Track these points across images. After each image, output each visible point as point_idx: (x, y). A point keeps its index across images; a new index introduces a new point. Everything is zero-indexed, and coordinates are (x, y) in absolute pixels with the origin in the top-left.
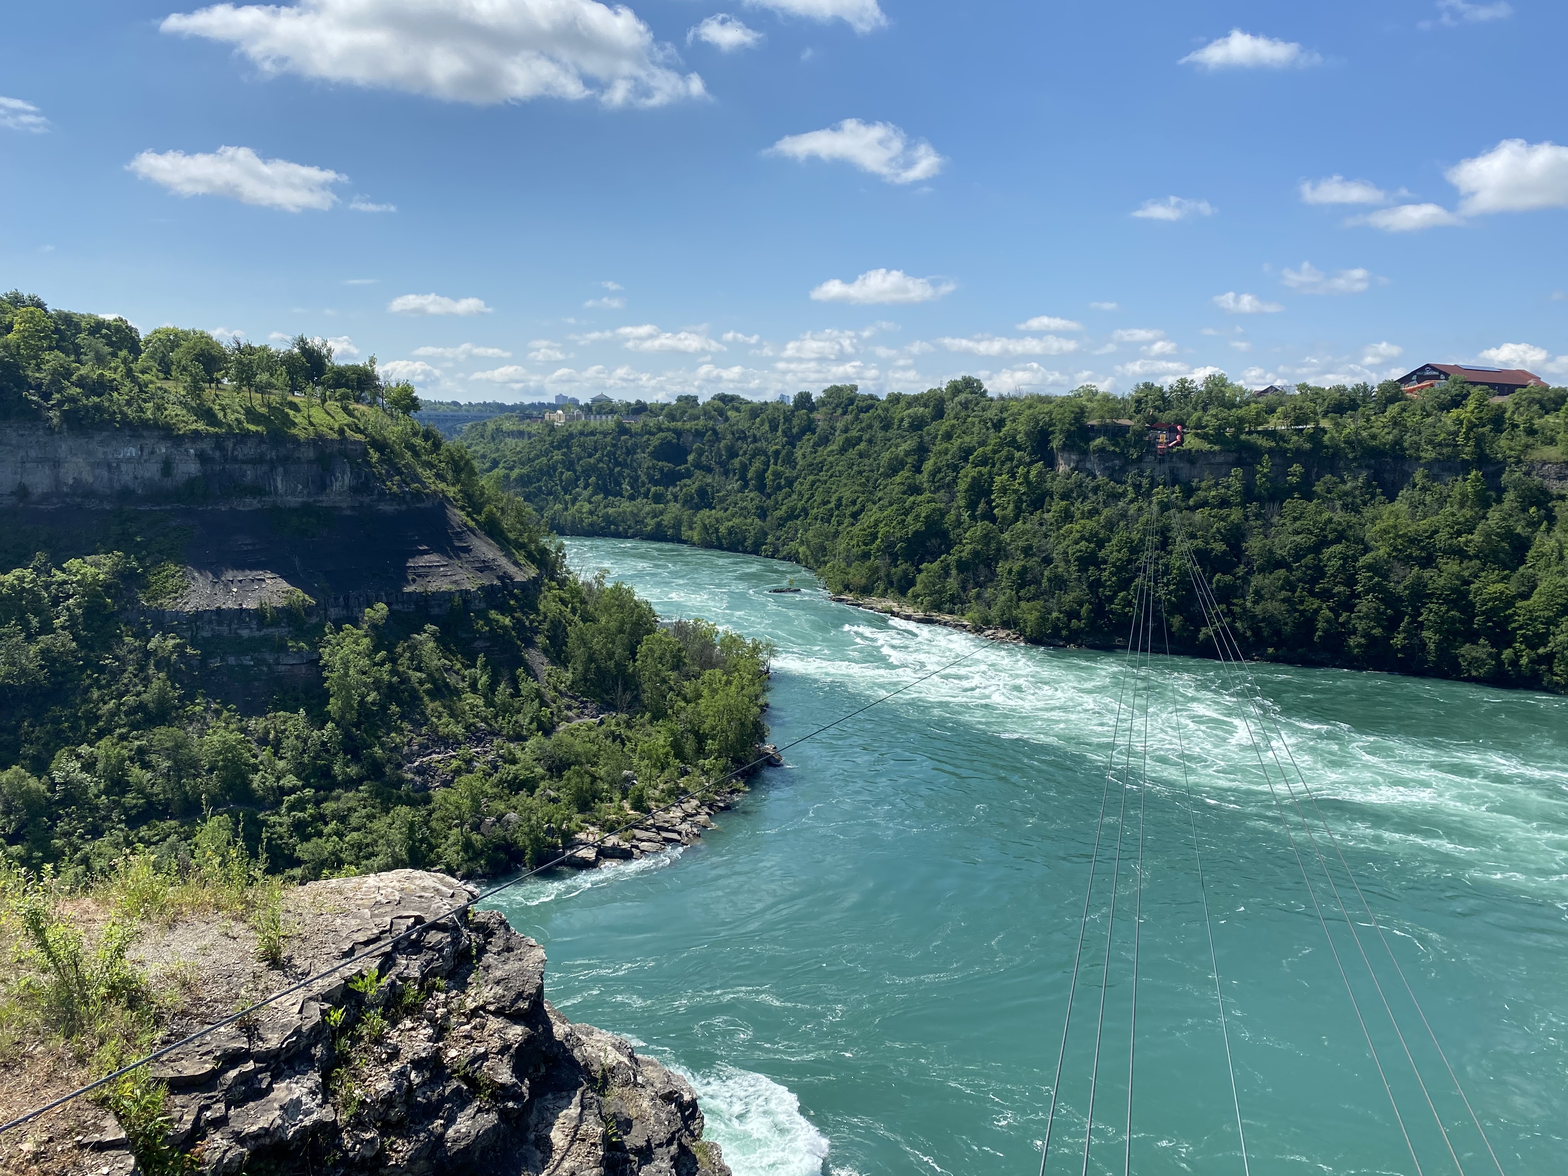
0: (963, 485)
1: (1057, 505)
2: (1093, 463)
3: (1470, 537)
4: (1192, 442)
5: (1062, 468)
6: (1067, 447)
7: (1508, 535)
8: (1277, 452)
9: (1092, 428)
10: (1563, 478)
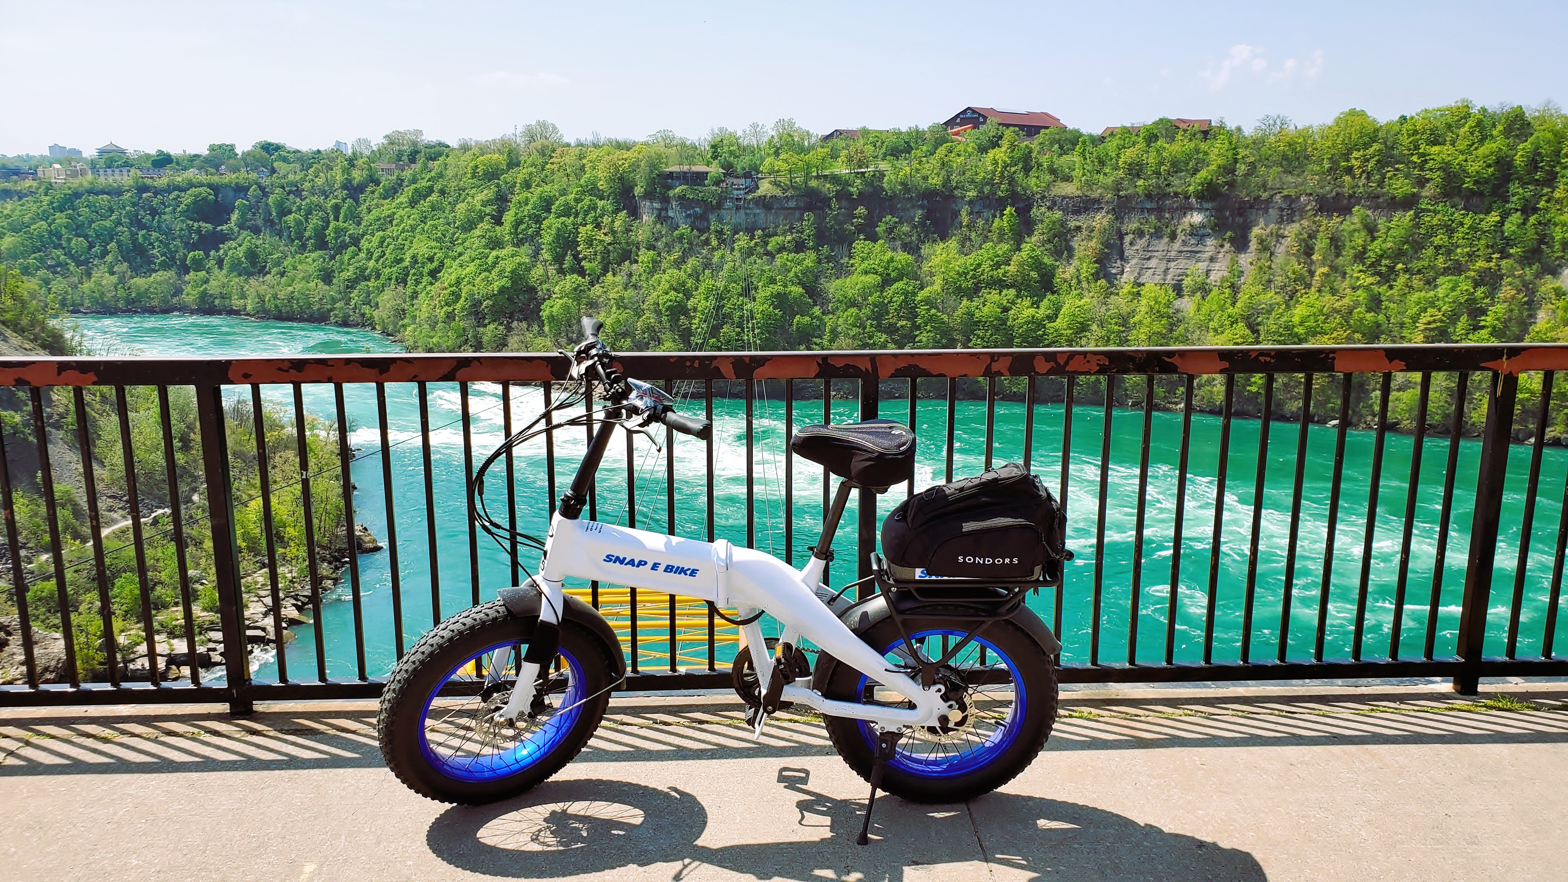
0: (547, 238)
1: (645, 256)
2: (675, 211)
3: (1007, 268)
4: (767, 188)
5: (647, 218)
6: (649, 195)
7: (1037, 264)
8: (843, 195)
9: (671, 175)
10: (1077, 212)
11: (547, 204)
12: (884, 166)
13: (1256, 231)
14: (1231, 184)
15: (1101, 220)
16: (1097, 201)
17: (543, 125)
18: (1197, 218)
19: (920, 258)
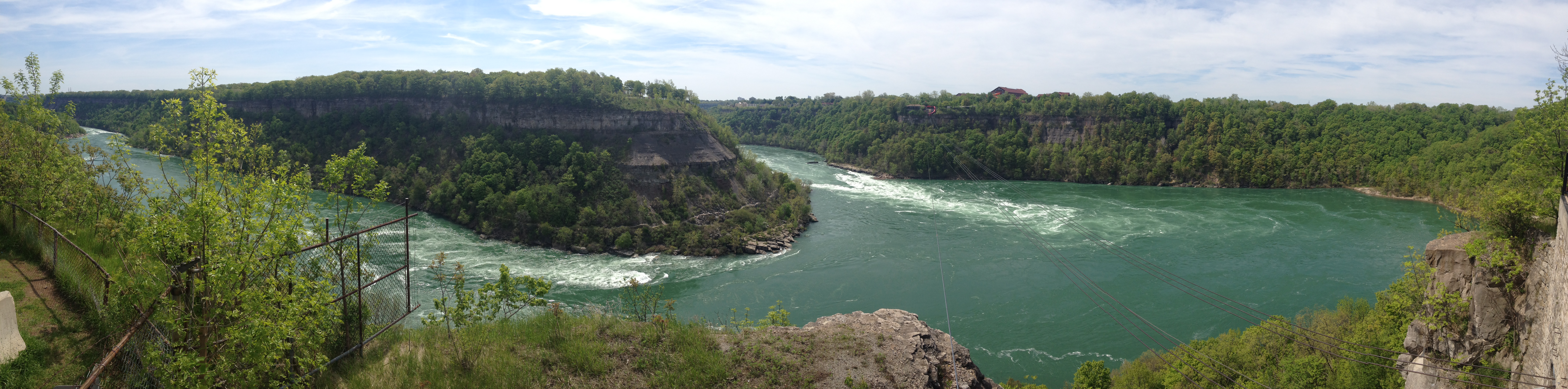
1: (900, 133)
2: (909, 119)
3: (1014, 138)
4: (938, 112)
5: (901, 121)
6: (901, 114)
7: (1023, 138)
8: (963, 114)
9: (909, 107)
10: (1033, 120)
11: (871, 116)
12: (975, 105)
13: (1085, 127)
14: (1078, 113)
15: (1040, 123)
16: (1038, 117)
17: (869, 91)
18: (1068, 123)
19: (987, 135)
